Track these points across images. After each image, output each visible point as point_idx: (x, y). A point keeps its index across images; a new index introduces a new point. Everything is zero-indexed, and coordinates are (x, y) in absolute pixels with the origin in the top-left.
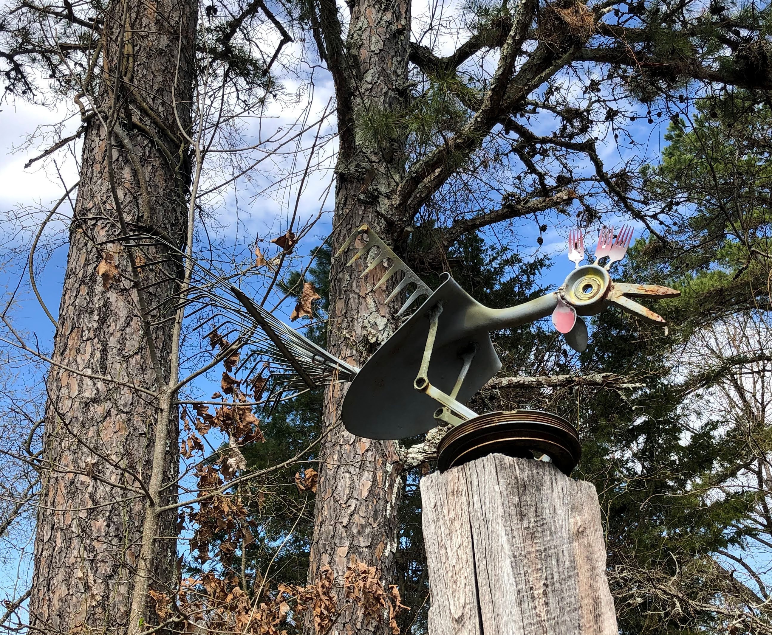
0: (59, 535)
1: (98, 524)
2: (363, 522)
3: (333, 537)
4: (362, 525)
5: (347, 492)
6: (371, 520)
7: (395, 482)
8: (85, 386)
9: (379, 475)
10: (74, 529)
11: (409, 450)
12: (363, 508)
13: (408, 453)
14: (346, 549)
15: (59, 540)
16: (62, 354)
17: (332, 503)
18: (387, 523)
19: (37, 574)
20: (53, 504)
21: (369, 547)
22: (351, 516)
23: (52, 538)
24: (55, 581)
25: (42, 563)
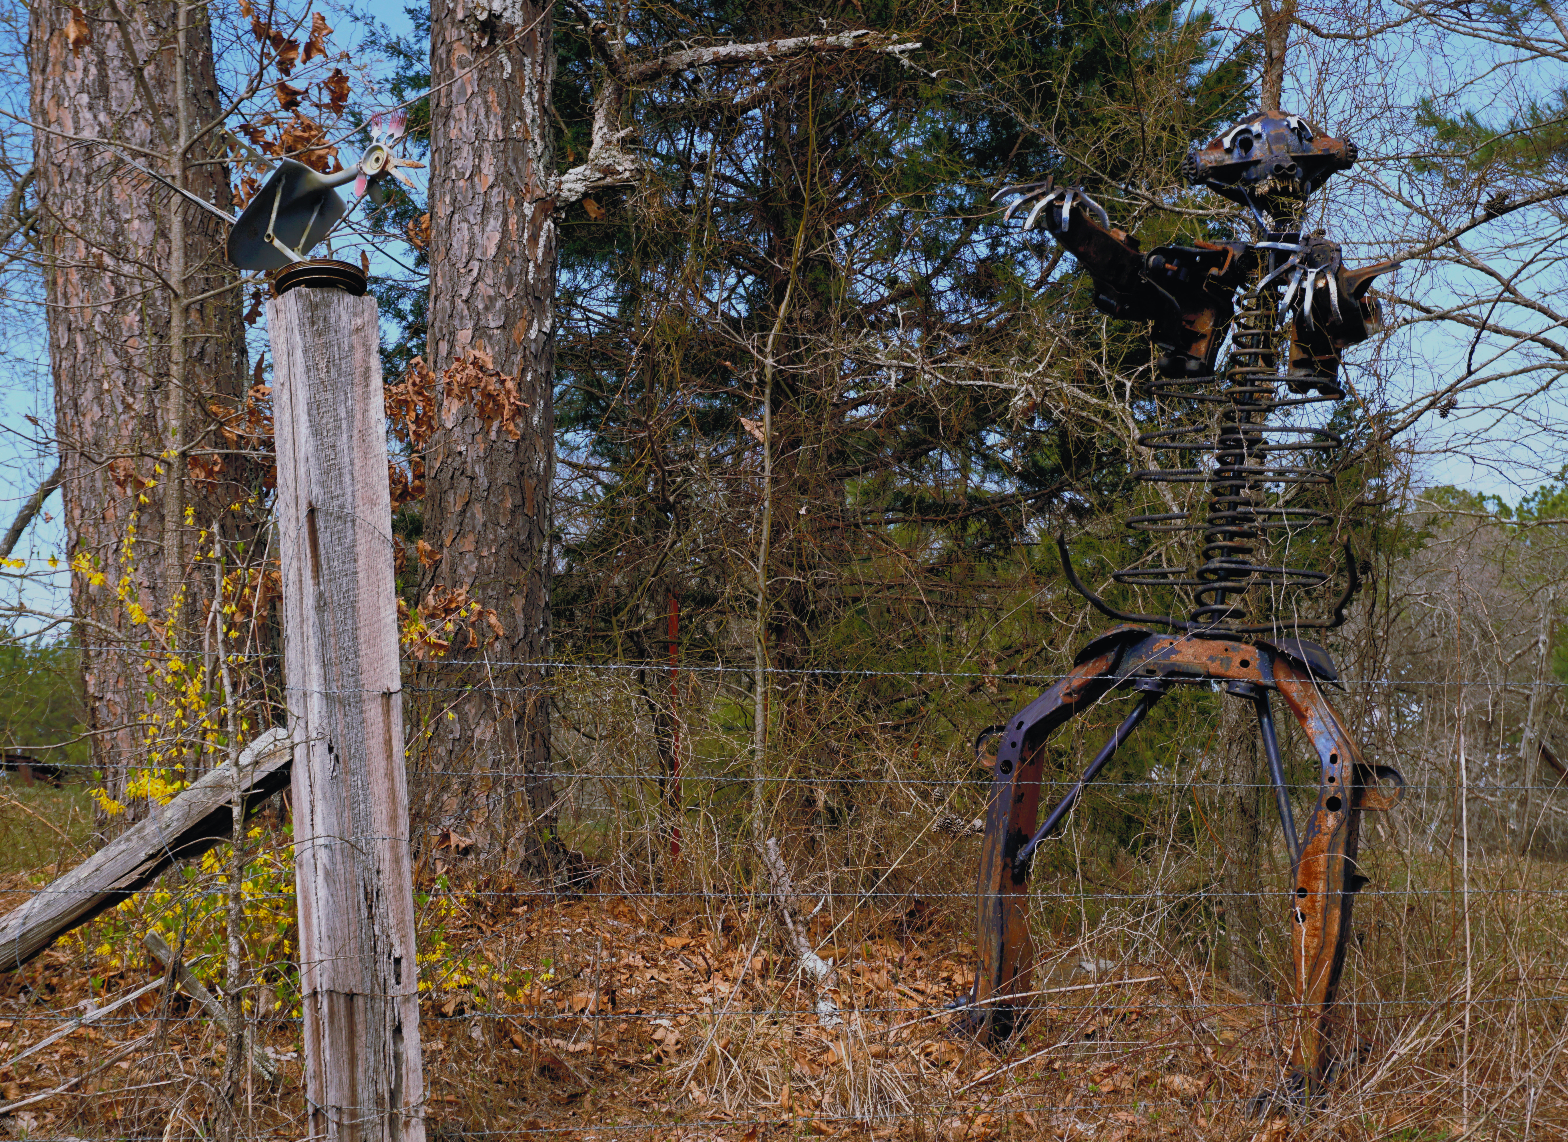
0: (79, 338)
1: (128, 319)
2: (491, 292)
3: (451, 316)
4: (489, 297)
5: (466, 250)
6: (503, 289)
7: (541, 228)
8: (82, 122)
9: (513, 220)
10: (97, 328)
11: (563, 178)
12: (490, 272)
13: (561, 183)
14: (470, 333)
15: (80, 345)
16: (43, 71)
17: (447, 268)
18: (530, 290)
19: (59, 393)
20: (65, 294)
21: (503, 327)
22: (474, 284)
23: (71, 343)
24: (83, 400)
25: (63, 377)
